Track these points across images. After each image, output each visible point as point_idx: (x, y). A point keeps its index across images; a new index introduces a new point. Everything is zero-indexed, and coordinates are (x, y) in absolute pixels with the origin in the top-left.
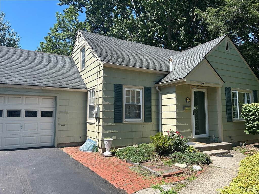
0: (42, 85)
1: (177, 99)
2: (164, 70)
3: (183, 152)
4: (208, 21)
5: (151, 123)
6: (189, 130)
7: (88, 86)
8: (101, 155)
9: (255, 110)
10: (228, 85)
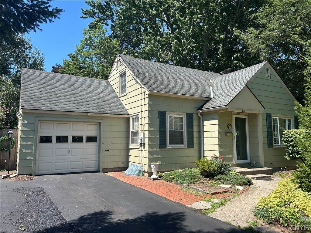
0: (88, 112)
1: (219, 125)
2: (205, 97)
3: (226, 175)
4: (249, 42)
5: (193, 149)
6: (231, 156)
7: (130, 112)
8: (148, 178)
9: (294, 136)
10: (269, 111)
